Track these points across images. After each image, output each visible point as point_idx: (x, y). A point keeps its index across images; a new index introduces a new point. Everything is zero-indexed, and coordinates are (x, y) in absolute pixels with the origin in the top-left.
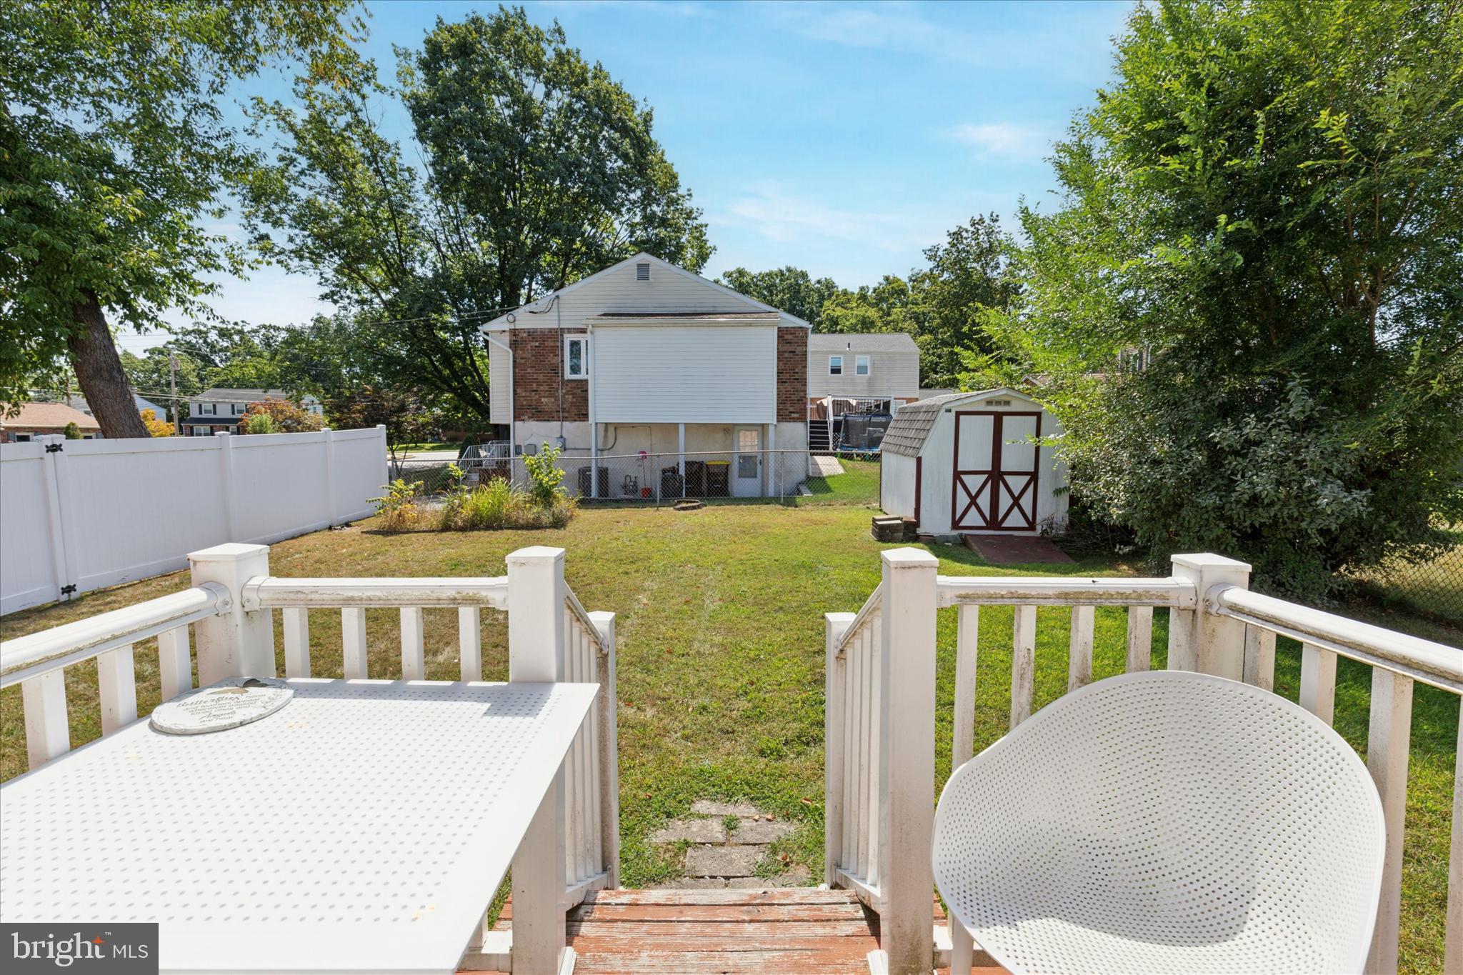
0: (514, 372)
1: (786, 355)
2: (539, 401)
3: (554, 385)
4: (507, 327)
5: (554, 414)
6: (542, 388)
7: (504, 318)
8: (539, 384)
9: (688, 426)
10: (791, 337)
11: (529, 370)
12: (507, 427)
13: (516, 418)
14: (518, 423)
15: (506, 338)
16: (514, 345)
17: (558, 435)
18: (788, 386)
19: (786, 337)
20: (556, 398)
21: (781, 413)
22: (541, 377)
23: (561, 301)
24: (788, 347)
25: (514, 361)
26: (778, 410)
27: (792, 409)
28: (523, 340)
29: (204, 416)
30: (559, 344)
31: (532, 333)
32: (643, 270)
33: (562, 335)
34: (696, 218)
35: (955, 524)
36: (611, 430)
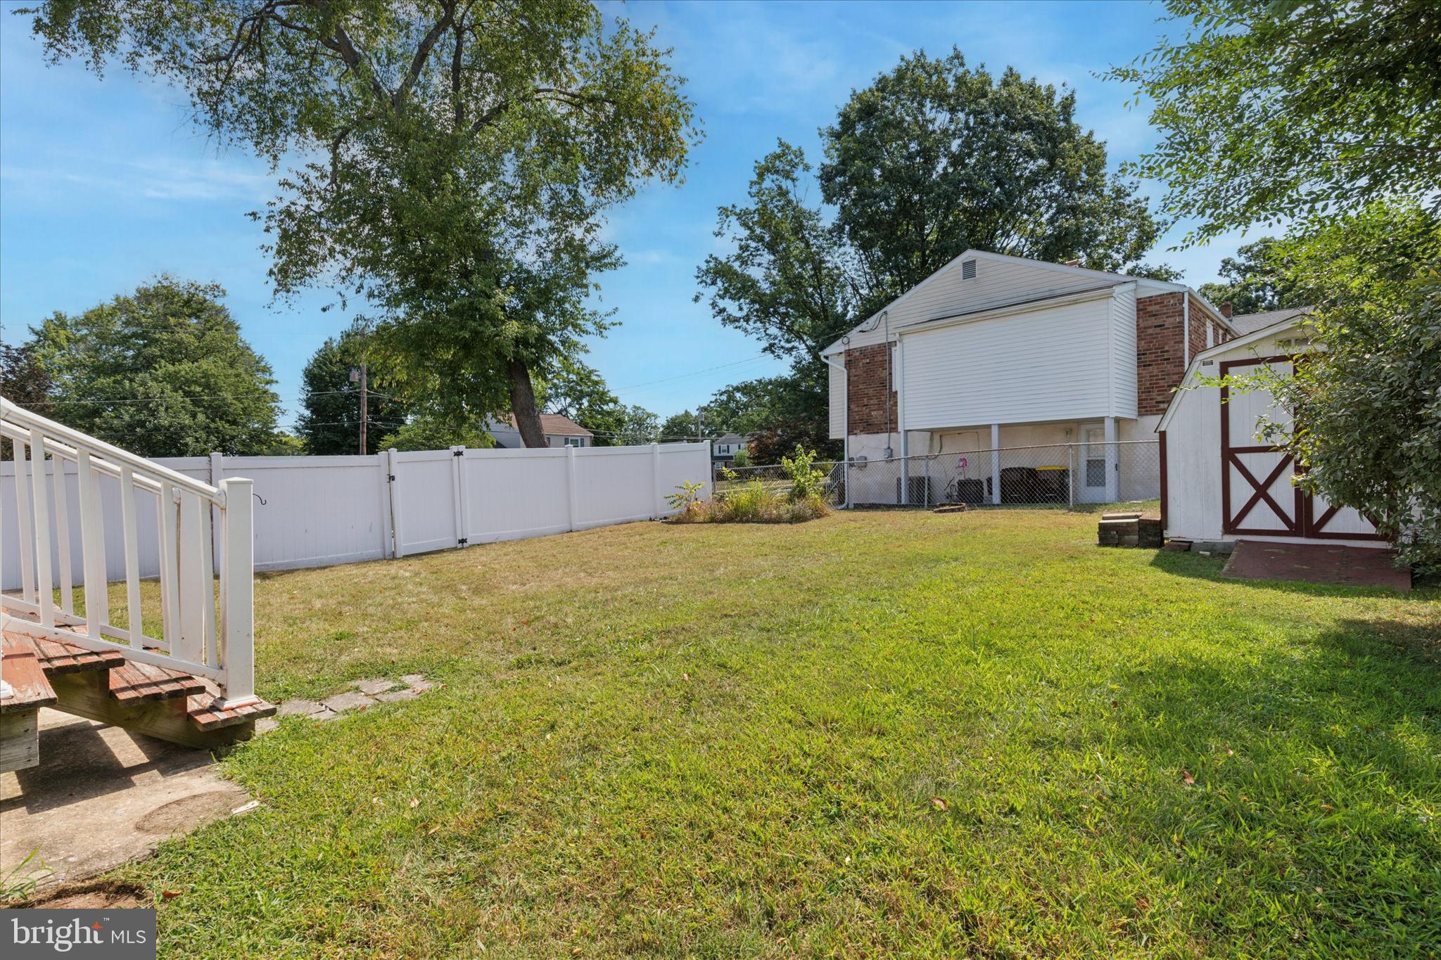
0: (848, 390)
1: (1150, 331)
2: (869, 415)
3: (883, 398)
4: (843, 349)
5: (883, 427)
6: (872, 402)
7: (839, 342)
8: (870, 398)
9: (1000, 426)
10: (1157, 307)
11: (861, 387)
12: (842, 441)
13: (850, 432)
14: (851, 437)
15: (842, 359)
16: (849, 364)
17: (886, 446)
18: (1154, 370)
19: (1149, 309)
20: (884, 411)
21: (1144, 404)
22: (871, 391)
23: (889, 316)
24: (1153, 321)
25: (849, 380)
26: (1140, 400)
27: (1160, 398)
28: (857, 359)
29: (723, 454)
30: (887, 358)
31: (863, 351)
32: (969, 269)
33: (890, 349)
34: (1129, 195)
35: (1230, 526)
36: (937, 437)
